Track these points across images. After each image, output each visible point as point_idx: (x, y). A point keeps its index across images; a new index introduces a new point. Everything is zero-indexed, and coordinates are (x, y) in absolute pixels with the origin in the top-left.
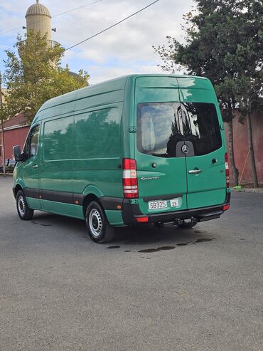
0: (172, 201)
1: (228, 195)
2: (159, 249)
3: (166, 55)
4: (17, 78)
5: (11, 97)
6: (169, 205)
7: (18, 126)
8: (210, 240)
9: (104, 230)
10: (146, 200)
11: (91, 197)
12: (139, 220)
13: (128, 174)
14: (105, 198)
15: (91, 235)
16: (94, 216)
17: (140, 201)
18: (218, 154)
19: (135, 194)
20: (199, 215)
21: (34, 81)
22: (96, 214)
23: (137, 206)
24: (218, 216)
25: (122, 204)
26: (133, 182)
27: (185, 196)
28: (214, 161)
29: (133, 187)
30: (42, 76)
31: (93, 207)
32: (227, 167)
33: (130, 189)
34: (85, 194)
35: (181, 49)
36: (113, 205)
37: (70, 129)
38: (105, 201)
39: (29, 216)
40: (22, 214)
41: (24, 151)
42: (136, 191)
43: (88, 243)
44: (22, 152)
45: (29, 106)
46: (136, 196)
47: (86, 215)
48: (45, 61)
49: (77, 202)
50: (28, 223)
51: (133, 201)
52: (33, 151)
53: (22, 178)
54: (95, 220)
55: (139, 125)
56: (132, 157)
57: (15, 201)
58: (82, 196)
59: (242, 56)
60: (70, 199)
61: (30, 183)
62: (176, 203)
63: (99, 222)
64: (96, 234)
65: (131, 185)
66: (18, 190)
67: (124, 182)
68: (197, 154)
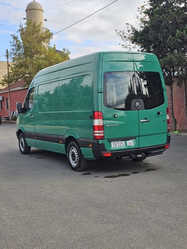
0: (128, 142)
1: (169, 138)
2: (118, 176)
3: (125, 37)
4: (19, 55)
5: (15, 68)
6: (126, 145)
7: (20, 88)
8: (155, 170)
9: (80, 162)
10: (110, 141)
11: (71, 139)
12: (104, 155)
13: (97, 122)
14: (80, 139)
15: (70, 165)
16: (73, 152)
17: (105, 142)
18: (162, 108)
19: (102, 137)
20: (148, 152)
21: (31, 56)
22: (74, 150)
23: (103, 145)
24: (161, 153)
25: (93, 144)
26: (100, 128)
27: (137, 138)
28: (159, 113)
29: (100, 132)
30: (37, 52)
31: (72, 145)
32: (168, 118)
33: (98, 133)
34: (67, 136)
35: (136, 33)
36: (86, 145)
37: (56, 91)
38: (81, 141)
39: (27, 151)
40: (23, 150)
41: (24, 105)
42: (102, 135)
43: (69, 171)
44: (23, 107)
45: (28, 74)
46: (102, 138)
47: (67, 151)
48: (39, 42)
49: (61, 142)
50: (27, 156)
51: (101, 142)
52: (30, 106)
53: (22, 124)
54: (73, 155)
55: (105, 87)
56: (100, 110)
57: (18, 141)
58: (64, 137)
59: (180, 38)
60: (56, 140)
61: (28, 128)
62: (131, 143)
63: (76, 156)
64: (74, 164)
65: (99, 130)
66: (20, 133)
67: (94, 128)
68: (146, 108)
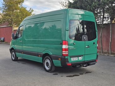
0: (79, 58)
1: (97, 56)
6: (78, 59)
7: (5, 26)
9: (51, 67)
10: (71, 57)
11: (46, 55)
12: (68, 65)
13: (64, 47)
14: (53, 55)
15: (45, 69)
16: (47, 62)
17: (69, 57)
18: (95, 40)
19: (67, 54)
20: (88, 63)
21: (13, 11)
22: (48, 61)
23: (67, 59)
24: (94, 64)
25: (61, 58)
26: (66, 50)
27: (84, 56)
28: (94, 43)
29: (66, 52)
31: (47, 58)
32: (97, 46)
33: (64, 53)
34: (44, 53)
36: (57, 58)
38: (53, 56)
39: (16, 59)
40: (13, 59)
41: (16, 35)
43: (44, 72)
46: (67, 55)
47: (43, 61)
49: (40, 56)
50: (16, 62)
51: (66, 57)
53: (14, 45)
54: (47, 63)
55: (70, 28)
56: (67, 40)
57: (11, 54)
58: (42, 54)
60: (37, 55)
63: (49, 64)
64: (47, 68)
66: (12, 50)
67: (62, 50)
68: (89, 40)
